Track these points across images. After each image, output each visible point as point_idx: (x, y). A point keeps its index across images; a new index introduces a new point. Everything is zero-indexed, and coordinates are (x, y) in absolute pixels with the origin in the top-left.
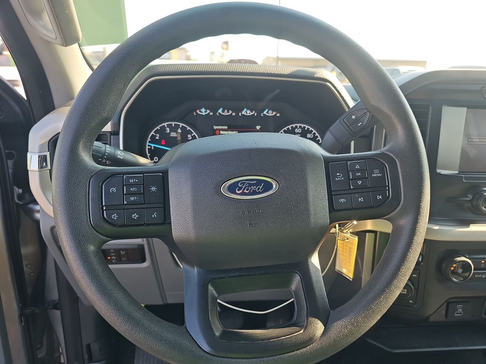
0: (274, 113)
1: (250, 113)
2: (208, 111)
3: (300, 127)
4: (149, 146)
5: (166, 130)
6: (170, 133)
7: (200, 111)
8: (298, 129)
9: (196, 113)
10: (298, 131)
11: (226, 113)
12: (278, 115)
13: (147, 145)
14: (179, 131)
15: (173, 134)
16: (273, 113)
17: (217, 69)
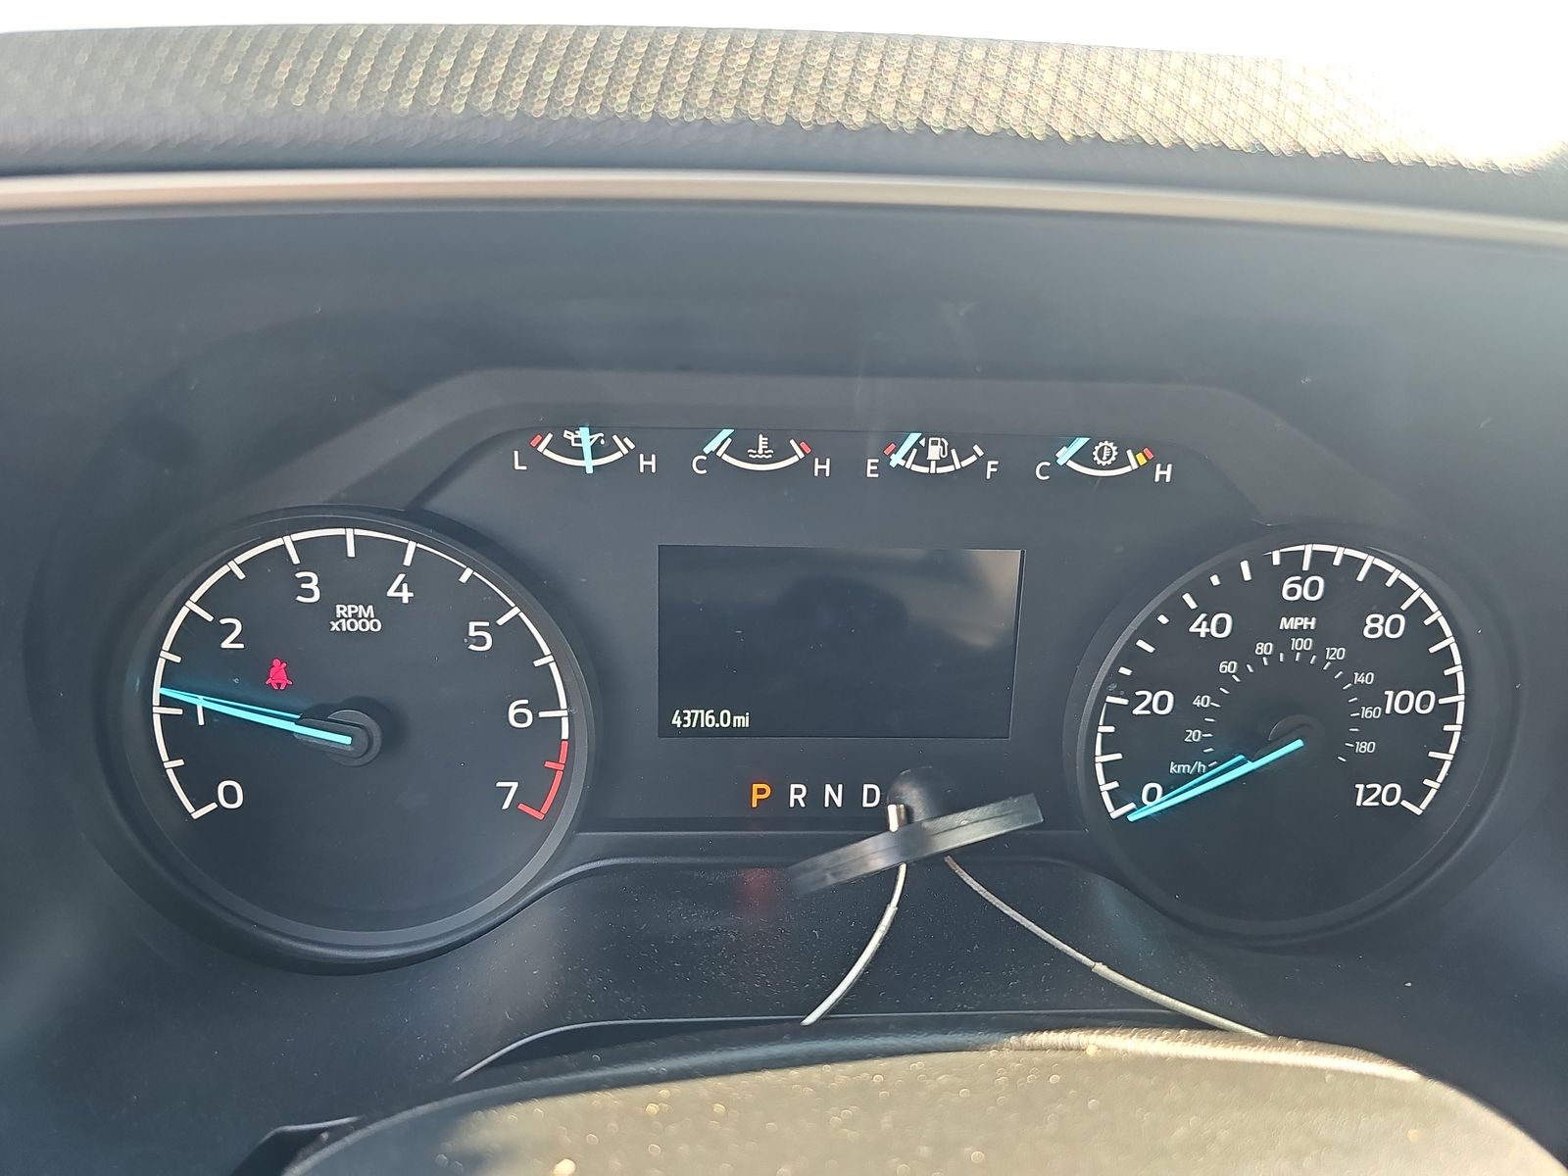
0: (1136, 460)
1: (949, 461)
2: (624, 446)
3: (1321, 561)
4: (165, 701)
5: (297, 588)
6: (325, 610)
7: (561, 446)
8: (1305, 575)
9: (532, 456)
10: (1305, 591)
11: (761, 462)
12: (1164, 473)
13: (156, 701)
14: (400, 591)
15: (355, 618)
16: (1122, 461)
17: (690, 92)
